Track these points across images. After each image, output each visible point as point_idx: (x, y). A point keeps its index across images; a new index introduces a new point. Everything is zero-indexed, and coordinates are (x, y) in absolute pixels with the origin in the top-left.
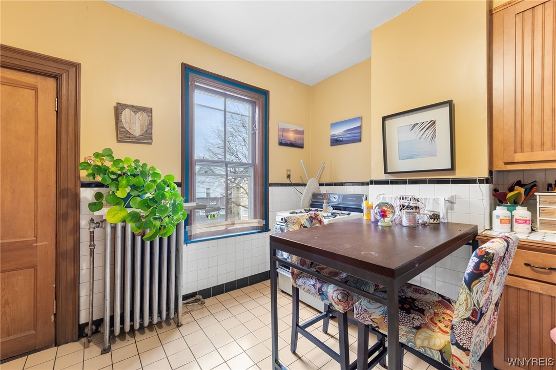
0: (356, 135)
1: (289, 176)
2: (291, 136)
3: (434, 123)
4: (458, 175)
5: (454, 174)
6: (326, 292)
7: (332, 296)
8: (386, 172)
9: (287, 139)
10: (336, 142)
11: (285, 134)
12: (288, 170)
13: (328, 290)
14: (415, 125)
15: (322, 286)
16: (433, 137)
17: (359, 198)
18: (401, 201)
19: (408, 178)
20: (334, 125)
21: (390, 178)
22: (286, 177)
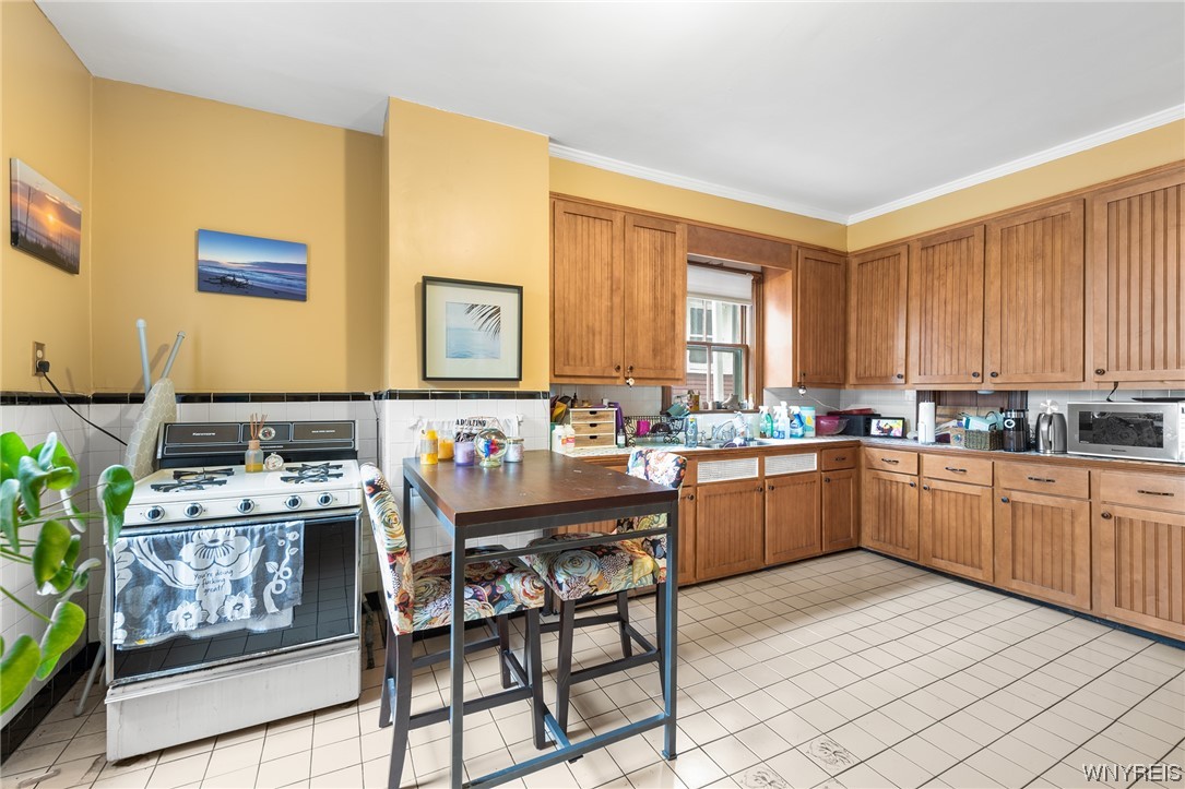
0: (295, 282)
1: (42, 368)
2: (50, 223)
3: (498, 311)
4: (523, 387)
5: (518, 386)
6: (510, 592)
7: (524, 591)
8: (425, 378)
9: (42, 231)
10: (215, 282)
11: (34, 208)
12: (39, 346)
13: (512, 586)
14: (473, 307)
15: (494, 587)
16: (497, 331)
17: (347, 427)
18: (460, 426)
19: (460, 389)
20: (206, 236)
21: (429, 387)
22: (31, 369)
